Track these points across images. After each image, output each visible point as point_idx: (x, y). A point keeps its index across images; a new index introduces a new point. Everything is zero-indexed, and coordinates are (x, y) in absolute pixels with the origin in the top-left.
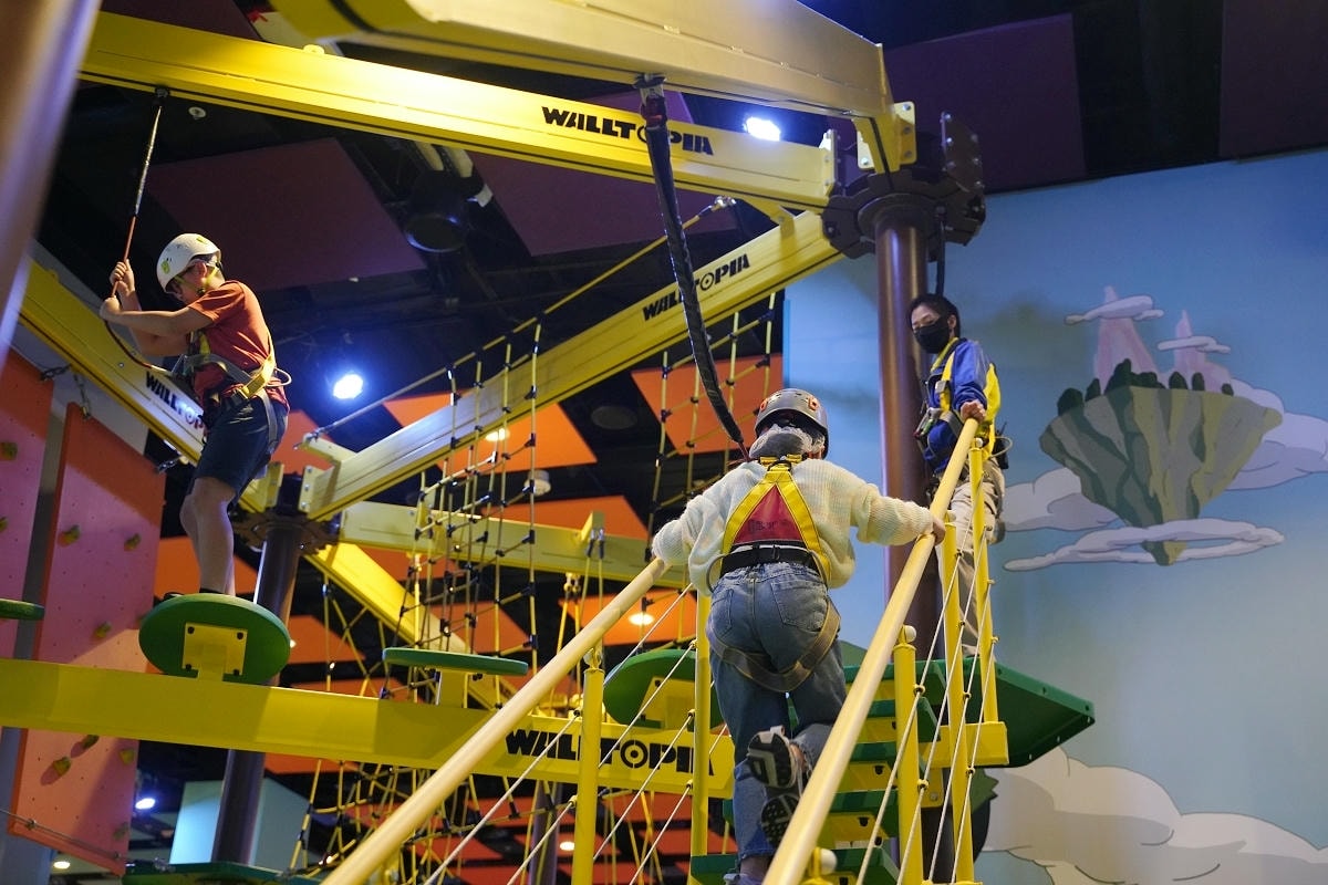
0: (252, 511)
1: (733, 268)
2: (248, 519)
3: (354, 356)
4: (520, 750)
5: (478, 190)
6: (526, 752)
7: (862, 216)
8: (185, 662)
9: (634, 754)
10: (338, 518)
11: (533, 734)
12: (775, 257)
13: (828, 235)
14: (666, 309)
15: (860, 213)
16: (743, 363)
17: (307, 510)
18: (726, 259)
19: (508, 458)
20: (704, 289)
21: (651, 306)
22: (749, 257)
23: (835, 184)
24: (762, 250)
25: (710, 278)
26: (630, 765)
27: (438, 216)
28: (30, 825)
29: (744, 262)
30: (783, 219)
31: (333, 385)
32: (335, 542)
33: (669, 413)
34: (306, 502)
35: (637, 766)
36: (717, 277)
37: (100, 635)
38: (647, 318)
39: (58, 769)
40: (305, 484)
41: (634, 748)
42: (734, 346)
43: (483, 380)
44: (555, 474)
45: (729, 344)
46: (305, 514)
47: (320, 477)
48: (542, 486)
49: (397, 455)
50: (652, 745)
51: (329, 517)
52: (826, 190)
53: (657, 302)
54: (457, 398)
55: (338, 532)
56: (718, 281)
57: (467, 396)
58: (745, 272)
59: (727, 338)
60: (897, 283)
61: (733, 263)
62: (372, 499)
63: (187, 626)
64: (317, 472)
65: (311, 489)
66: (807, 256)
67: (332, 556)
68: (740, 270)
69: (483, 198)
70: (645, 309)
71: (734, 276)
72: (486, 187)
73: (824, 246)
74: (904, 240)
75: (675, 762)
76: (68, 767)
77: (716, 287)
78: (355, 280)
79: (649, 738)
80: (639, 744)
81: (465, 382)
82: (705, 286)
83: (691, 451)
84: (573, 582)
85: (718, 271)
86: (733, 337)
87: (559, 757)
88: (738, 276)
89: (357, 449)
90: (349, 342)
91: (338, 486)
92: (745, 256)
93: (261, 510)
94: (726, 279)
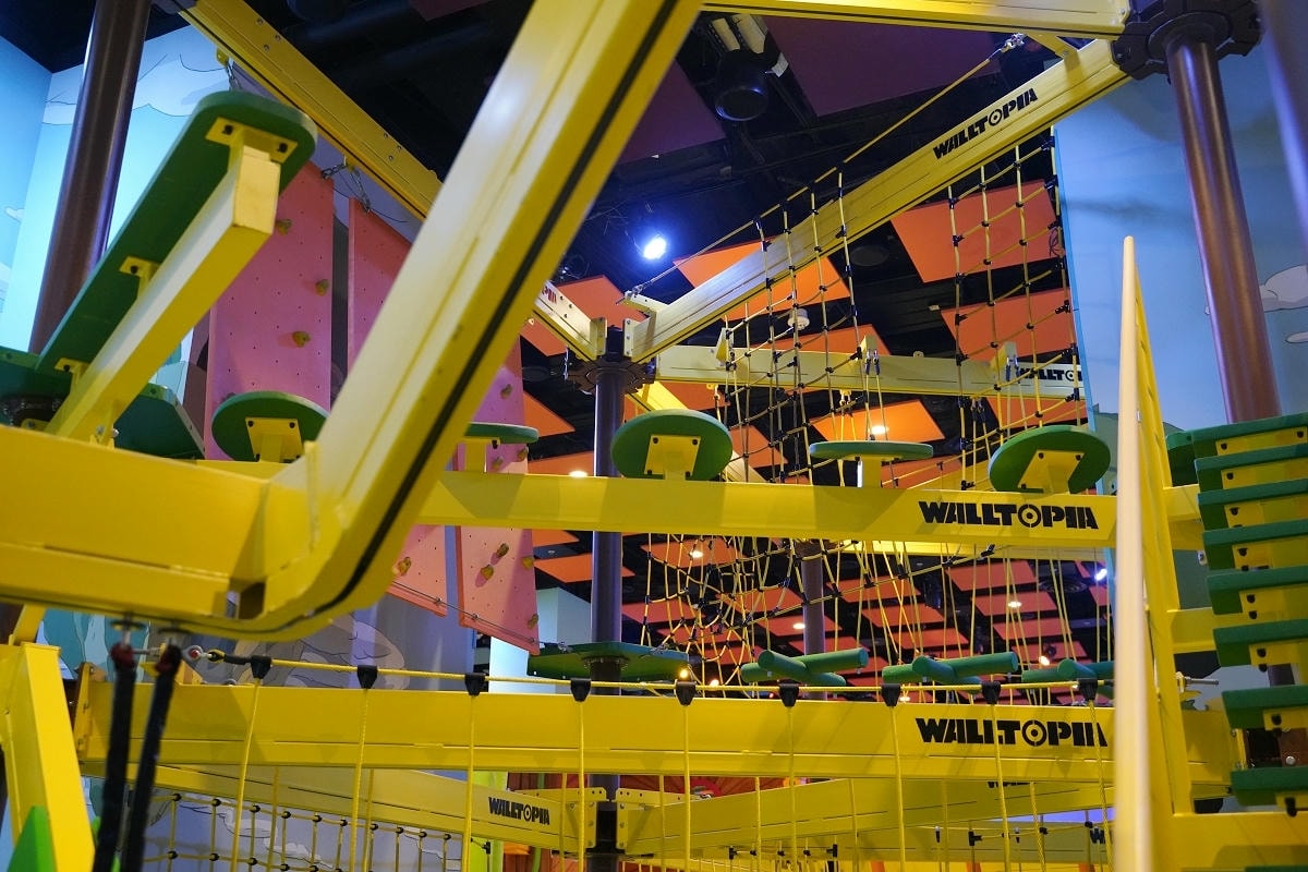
0: (586, 360)
1: (1021, 103)
2: (583, 366)
3: (658, 222)
4: (935, 520)
5: (775, 62)
6: (940, 520)
7: (1153, 39)
8: (647, 468)
9: (1030, 516)
10: (653, 360)
11: (944, 505)
12: (1063, 88)
13: (1117, 61)
14: (957, 146)
15: (1152, 36)
16: (1030, 186)
17: (630, 355)
18: (1013, 95)
19: (825, 290)
20: (993, 125)
21: (941, 145)
22: (1036, 92)
23: (1131, 12)
24: (1049, 84)
25: (998, 114)
26: (1028, 525)
27: (743, 88)
28: (475, 618)
29: (1031, 96)
30: (1067, 52)
31: (643, 248)
32: (651, 381)
33: (961, 238)
34: (629, 348)
35: (1034, 525)
36: (1005, 112)
37: (497, 466)
38: (939, 157)
39: (486, 574)
40: (626, 335)
41: (1029, 510)
42: (1018, 172)
43: (790, 226)
44: (813, 311)
45: (1013, 172)
46: (630, 358)
47: (636, 328)
48: (803, 322)
49: (709, 301)
50: (1043, 507)
51: (648, 360)
52: (1121, 19)
53: (947, 142)
54: (766, 245)
55: (655, 371)
56: (1006, 116)
57: (777, 242)
58: (1033, 104)
59: (1012, 166)
60: (1195, 94)
61: (1020, 98)
62: (684, 343)
63: (653, 437)
64: (634, 323)
65: (632, 338)
66: (1095, 82)
67: (646, 393)
68: (1028, 104)
69: (779, 70)
70: (935, 149)
71: (1022, 110)
72: (782, 57)
73: (1114, 71)
74: (1196, 55)
75: (1065, 520)
76: (492, 572)
77: (1004, 122)
78: (657, 156)
79: (1039, 502)
80: (1032, 507)
81: (774, 229)
82: (993, 121)
83: (989, 268)
84: (846, 398)
85: (1005, 107)
86: (1016, 165)
87: (968, 523)
88: (1027, 109)
89: (668, 301)
90: (650, 211)
91: (656, 333)
92: (1032, 90)
93: (594, 359)
94: (1015, 113)
